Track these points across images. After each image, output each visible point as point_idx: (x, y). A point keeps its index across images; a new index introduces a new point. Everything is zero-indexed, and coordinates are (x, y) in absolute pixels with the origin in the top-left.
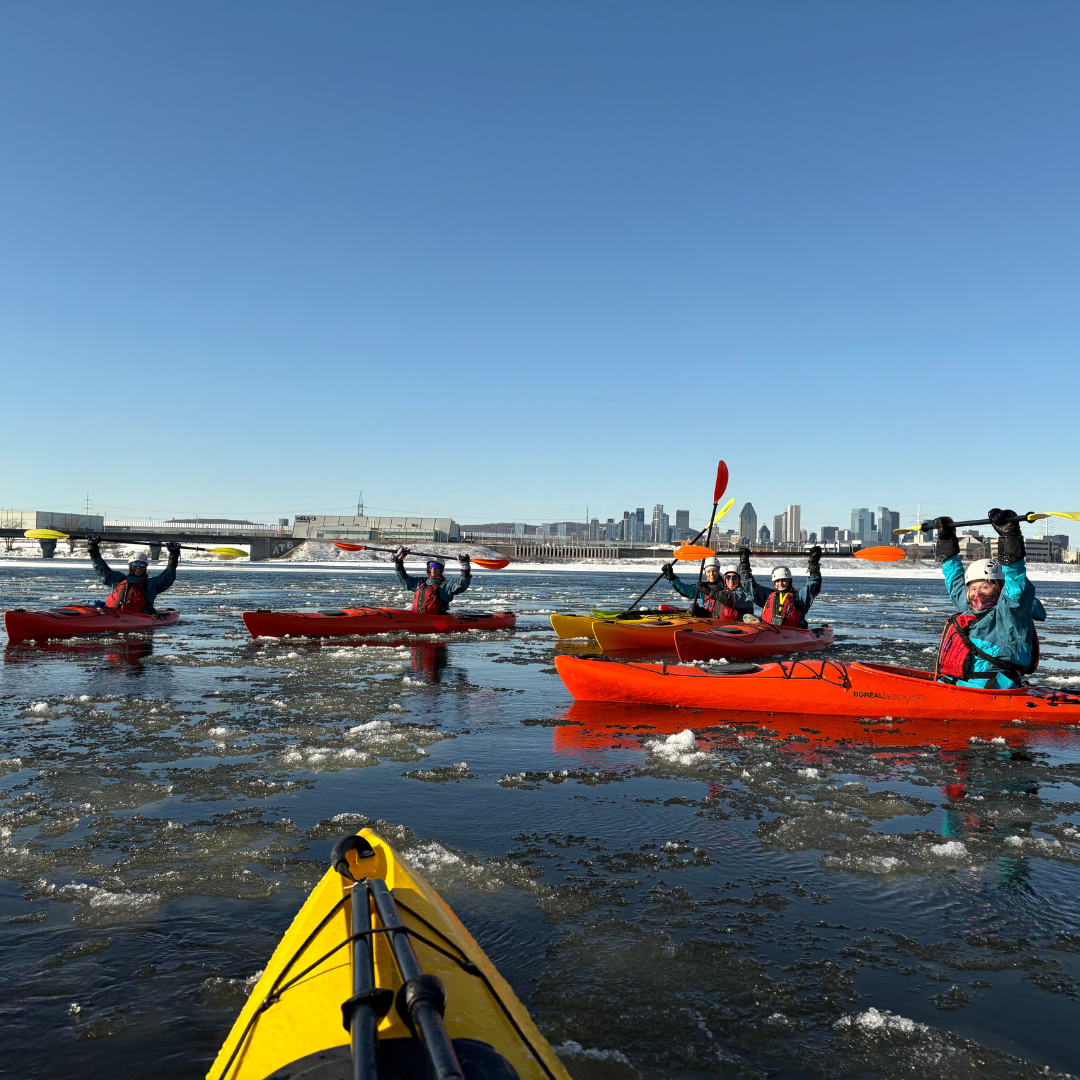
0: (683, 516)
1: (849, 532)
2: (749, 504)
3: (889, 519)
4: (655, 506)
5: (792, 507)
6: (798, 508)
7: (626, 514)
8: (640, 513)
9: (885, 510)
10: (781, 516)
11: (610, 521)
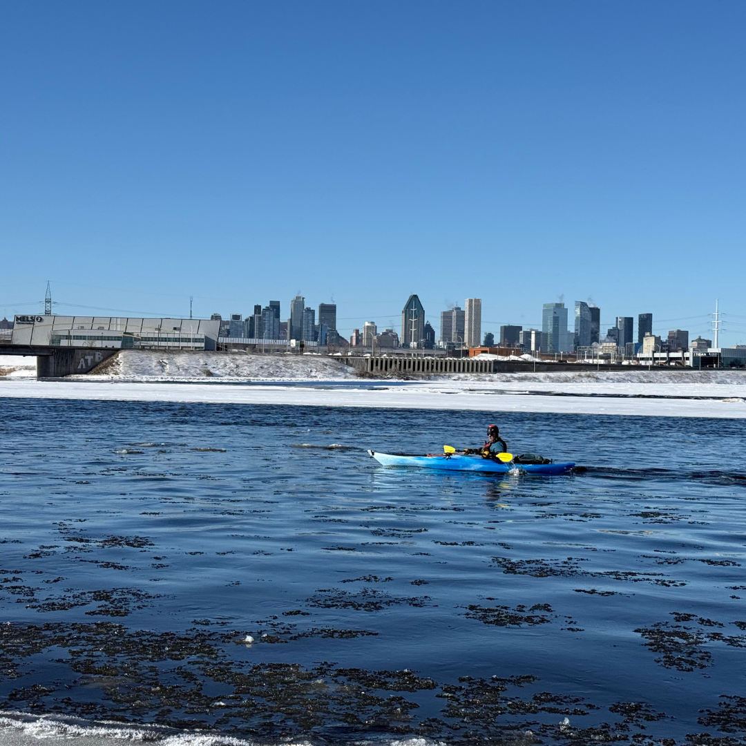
0: (329, 311)
1: (537, 334)
2: (415, 297)
3: (589, 317)
4: (294, 297)
5: (471, 301)
6: (478, 301)
7: (257, 308)
8: (275, 307)
9: (583, 305)
10: (451, 312)
11: (236, 317)
